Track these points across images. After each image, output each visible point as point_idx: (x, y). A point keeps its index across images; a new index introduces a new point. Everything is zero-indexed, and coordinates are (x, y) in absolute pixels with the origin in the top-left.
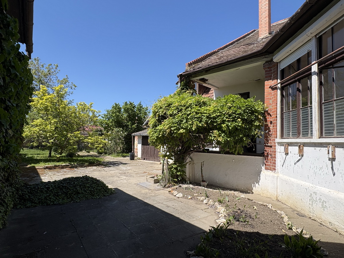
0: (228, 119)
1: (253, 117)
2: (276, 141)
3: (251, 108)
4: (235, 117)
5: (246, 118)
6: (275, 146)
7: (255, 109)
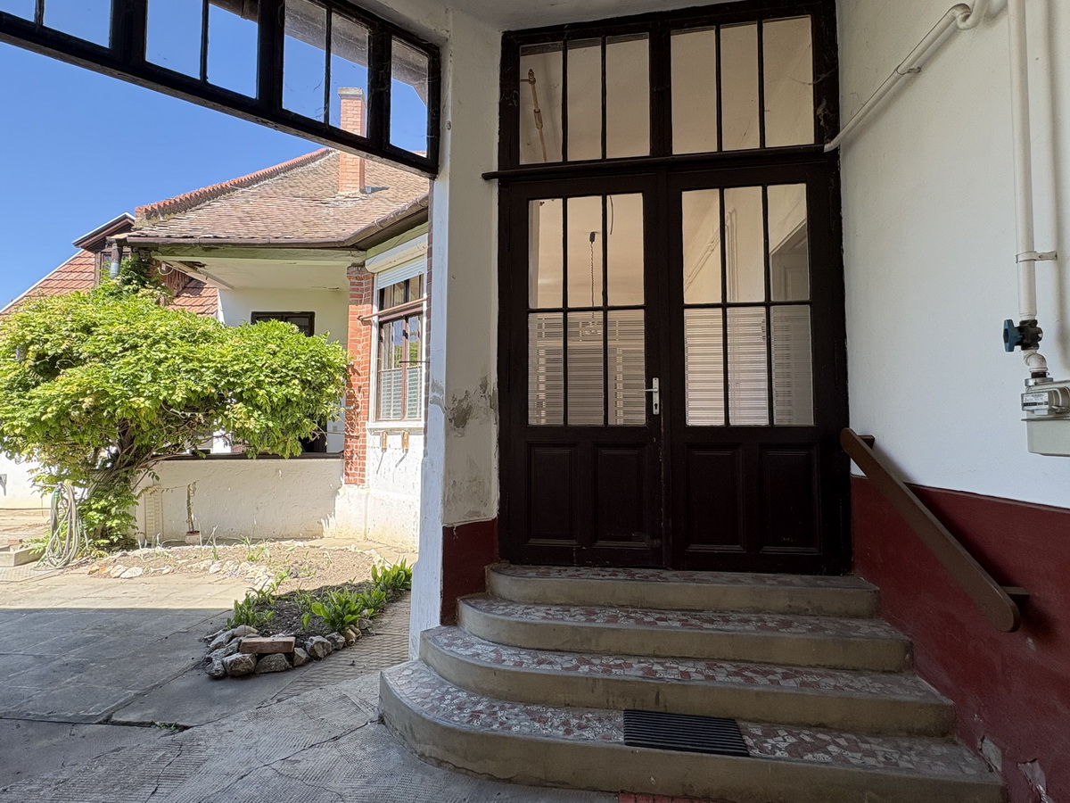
0: (270, 380)
1: (324, 378)
2: (366, 427)
3: (321, 358)
4: (288, 375)
5: (309, 378)
6: (365, 436)
7: (328, 360)
